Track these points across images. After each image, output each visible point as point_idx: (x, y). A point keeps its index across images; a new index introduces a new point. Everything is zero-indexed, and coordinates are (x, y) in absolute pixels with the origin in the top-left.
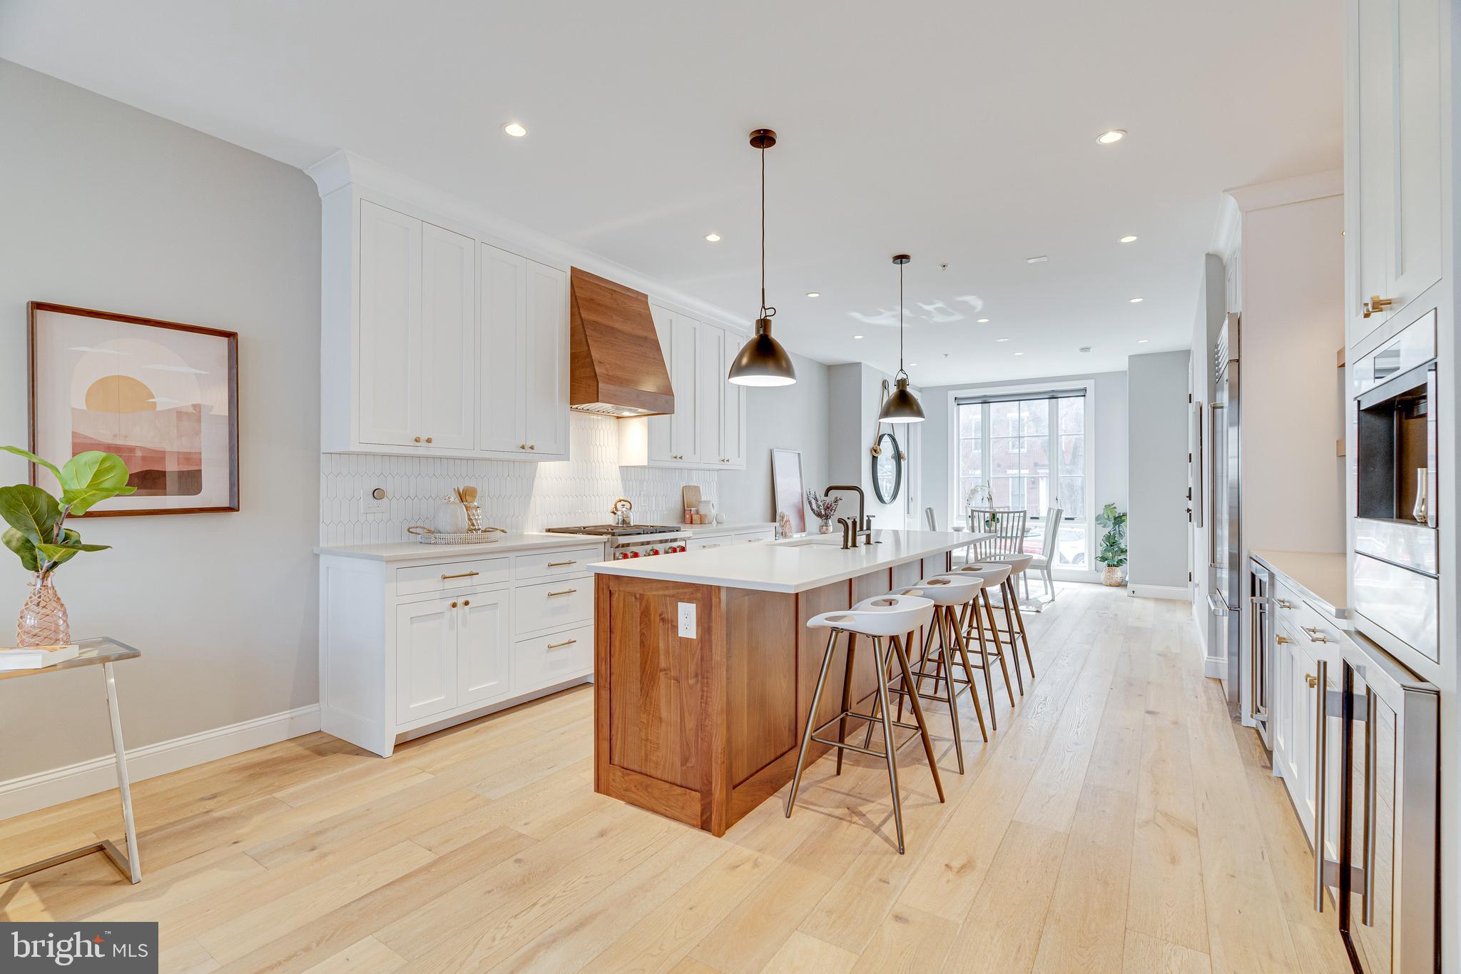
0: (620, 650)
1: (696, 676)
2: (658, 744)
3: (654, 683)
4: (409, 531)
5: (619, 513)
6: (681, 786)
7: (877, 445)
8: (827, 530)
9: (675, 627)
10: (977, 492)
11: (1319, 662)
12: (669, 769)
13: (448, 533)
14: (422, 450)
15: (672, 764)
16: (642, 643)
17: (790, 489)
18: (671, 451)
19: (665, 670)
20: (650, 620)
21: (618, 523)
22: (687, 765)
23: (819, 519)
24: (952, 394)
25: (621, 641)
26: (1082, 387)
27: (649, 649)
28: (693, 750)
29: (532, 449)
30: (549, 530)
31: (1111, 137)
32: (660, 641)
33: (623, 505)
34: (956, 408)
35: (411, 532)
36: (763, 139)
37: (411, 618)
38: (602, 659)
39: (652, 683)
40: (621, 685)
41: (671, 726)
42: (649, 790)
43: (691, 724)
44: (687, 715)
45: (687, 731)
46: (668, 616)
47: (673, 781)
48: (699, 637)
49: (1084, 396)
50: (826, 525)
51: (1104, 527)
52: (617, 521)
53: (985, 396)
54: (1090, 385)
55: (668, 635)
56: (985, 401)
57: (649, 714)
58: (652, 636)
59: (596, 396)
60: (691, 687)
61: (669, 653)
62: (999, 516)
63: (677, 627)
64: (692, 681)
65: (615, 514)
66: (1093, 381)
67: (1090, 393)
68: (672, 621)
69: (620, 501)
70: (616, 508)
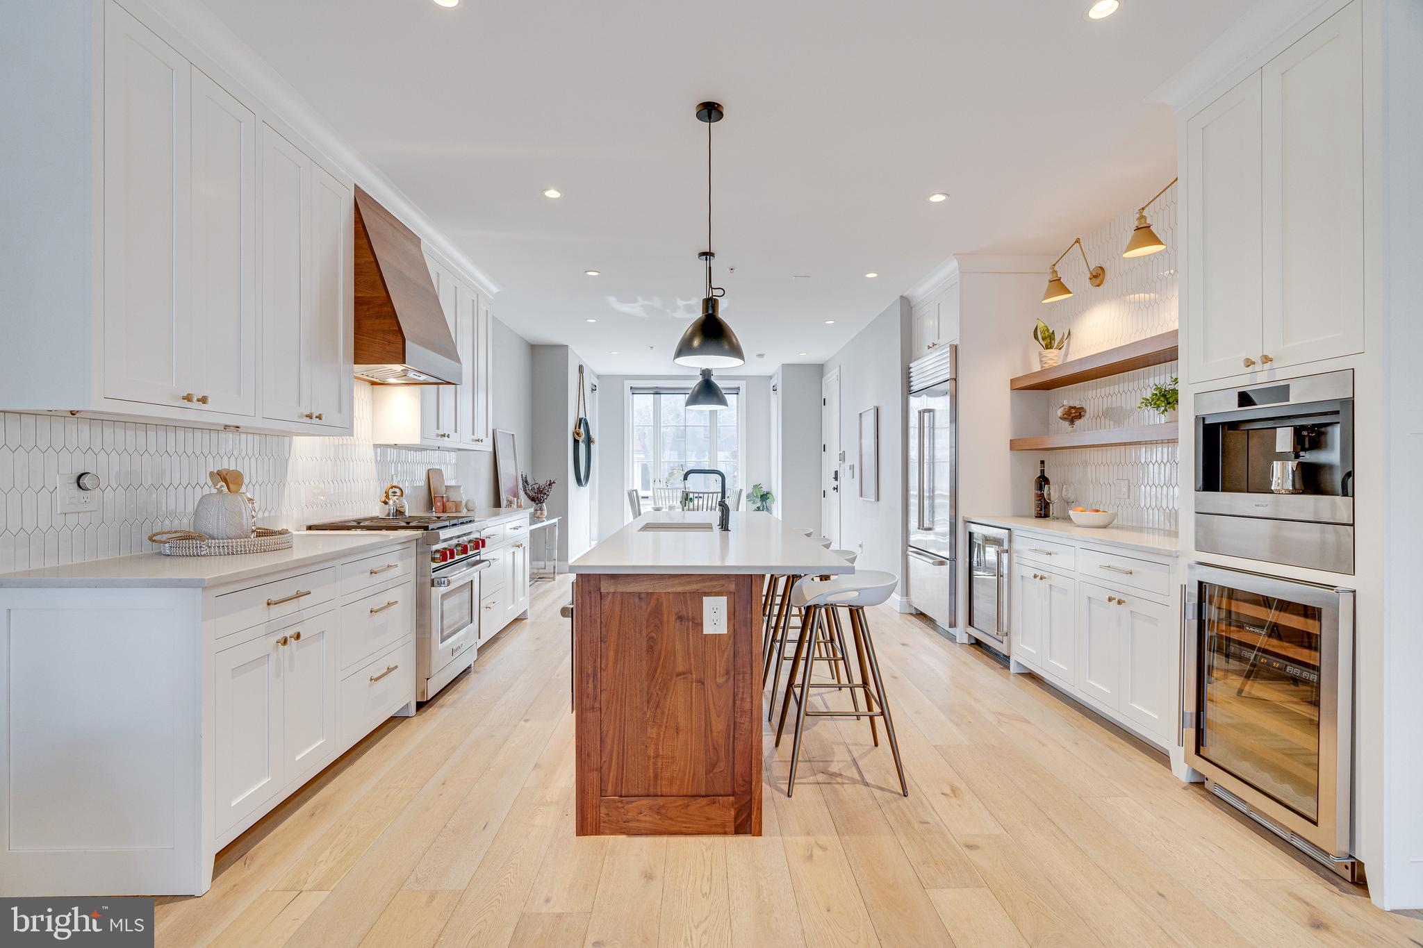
0: (616, 661)
1: (727, 673)
2: (673, 758)
3: (668, 691)
4: (151, 539)
5: (391, 502)
6: (706, 796)
7: (577, 429)
8: (541, 514)
9: (699, 625)
10: (674, 474)
11: (1182, 586)
12: (688, 783)
13: (228, 538)
14: (193, 414)
15: (694, 775)
16: (650, 649)
17: (510, 471)
18: (438, 428)
19: (684, 673)
20: (661, 622)
21: (389, 515)
22: (714, 771)
23: (533, 503)
24: (628, 384)
25: (617, 651)
26: (737, 386)
27: (660, 654)
28: (722, 754)
29: (320, 419)
30: (310, 528)
31: (938, 198)
32: (677, 643)
33: (395, 492)
34: (631, 396)
35: (154, 541)
36: (710, 111)
37: (233, 670)
38: (588, 675)
39: (665, 691)
40: (617, 702)
41: (692, 734)
42: (663, 811)
43: (719, 725)
44: (714, 717)
45: (715, 734)
46: (688, 613)
47: (694, 793)
48: (732, 630)
49: (738, 394)
50: (541, 509)
51: (753, 503)
52: (387, 512)
53: (657, 388)
54: (742, 384)
55: (688, 635)
56: (657, 392)
57: (660, 726)
58: (665, 639)
59: (401, 357)
60: (719, 686)
61: (689, 654)
62: (691, 496)
63: (702, 624)
64: (720, 680)
65: (386, 503)
66: (745, 382)
67: (742, 392)
68: (693, 618)
69: (392, 488)
70: (387, 497)
